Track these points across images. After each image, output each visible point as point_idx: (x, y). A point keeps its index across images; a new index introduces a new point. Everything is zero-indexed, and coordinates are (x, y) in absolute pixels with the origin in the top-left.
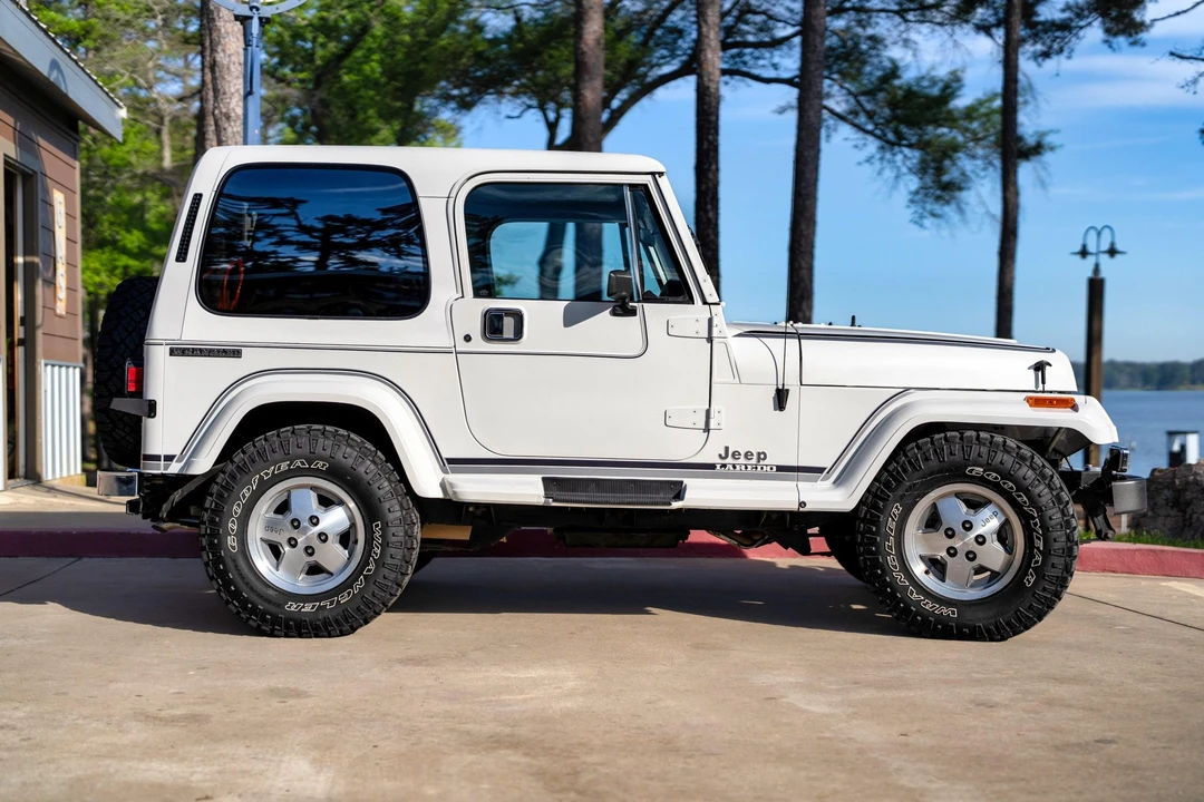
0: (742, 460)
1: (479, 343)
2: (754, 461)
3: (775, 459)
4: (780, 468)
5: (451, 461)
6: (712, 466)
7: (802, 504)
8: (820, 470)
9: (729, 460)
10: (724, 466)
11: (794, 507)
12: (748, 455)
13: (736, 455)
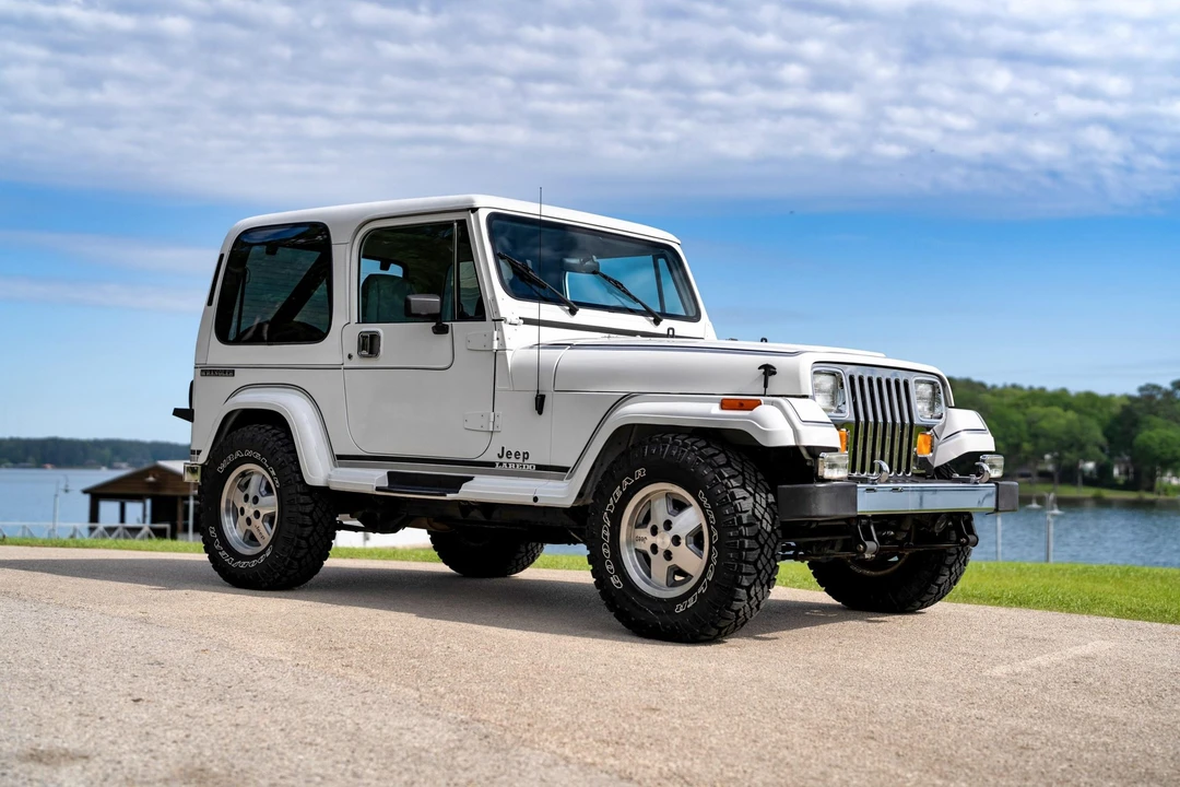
0: (513, 460)
1: (357, 362)
2: (520, 461)
3: (534, 459)
4: (539, 467)
5: (340, 457)
6: (492, 464)
7: (536, 499)
8: (565, 469)
9: (504, 459)
10: (501, 464)
11: (530, 502)
12: (517, 454)
13: (509, 453)
